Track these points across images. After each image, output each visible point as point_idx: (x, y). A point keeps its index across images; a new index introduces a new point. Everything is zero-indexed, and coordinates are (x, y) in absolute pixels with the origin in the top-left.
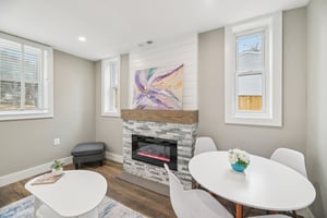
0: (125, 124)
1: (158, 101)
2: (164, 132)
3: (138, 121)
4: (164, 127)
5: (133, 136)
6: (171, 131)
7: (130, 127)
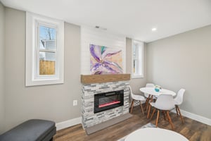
0: (86, 88)
1: (111, 69)
2: (117, 87)
3: (100, 83)
4: (117, 84)
5: (95, 95)
6: (121, 85)
7: (93, 89)
